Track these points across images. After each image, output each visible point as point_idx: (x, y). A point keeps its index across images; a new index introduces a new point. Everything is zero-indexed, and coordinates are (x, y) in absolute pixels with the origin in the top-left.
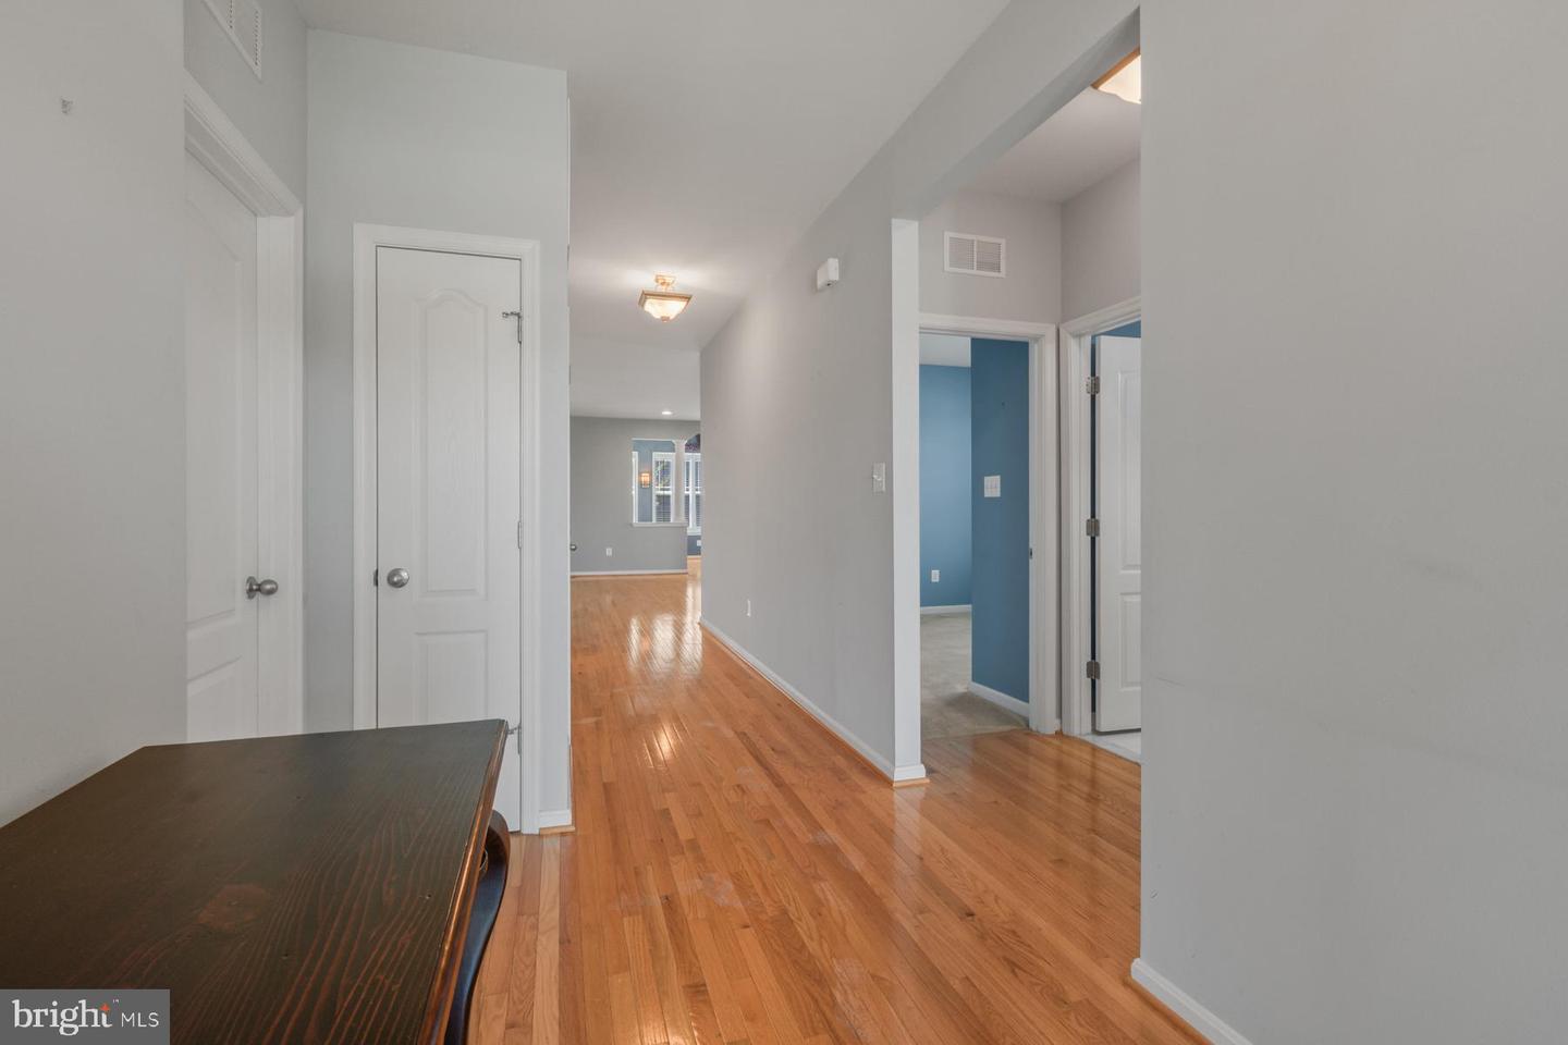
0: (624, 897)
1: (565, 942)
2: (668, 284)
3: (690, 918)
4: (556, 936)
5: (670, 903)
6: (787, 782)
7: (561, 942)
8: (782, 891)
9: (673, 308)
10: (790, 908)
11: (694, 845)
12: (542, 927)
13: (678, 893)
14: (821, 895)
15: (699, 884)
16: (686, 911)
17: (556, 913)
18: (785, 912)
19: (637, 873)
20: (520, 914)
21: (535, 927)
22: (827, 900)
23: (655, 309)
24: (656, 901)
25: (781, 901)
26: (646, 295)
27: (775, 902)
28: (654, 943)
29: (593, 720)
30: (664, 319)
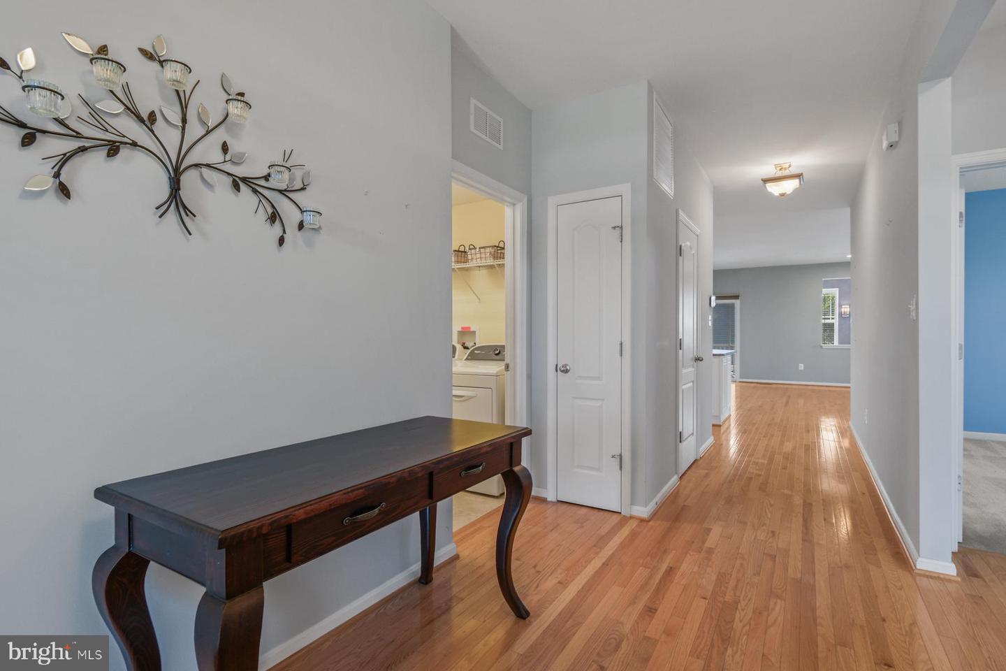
0: (649, 558)
1: (605, 564)
2: (785, 169)
3: (676, 581)
4: (604, 560)
5: (670, 571)
6: (815, 540)
7: (604, 564)
8: (746, 592)
9: (789, 186)
10: (742, 602)
11: (710, 551)
12: (600, 555)
13: (679, 568)
14: (771, 606)
15: (696, 569)
16: (676, 578)
17: (610, 553)
18: (736, 603)
19: (665, 551)
20: (595, 546)
21: (597, 554)
22: (773, 609)
23: (775, 189)
24: (664, 567)
25: (739, 597)
26: (765, 181)
27: (735, 596)
28: (647, 583)
29: (706, 471)
30: (782, 195)
